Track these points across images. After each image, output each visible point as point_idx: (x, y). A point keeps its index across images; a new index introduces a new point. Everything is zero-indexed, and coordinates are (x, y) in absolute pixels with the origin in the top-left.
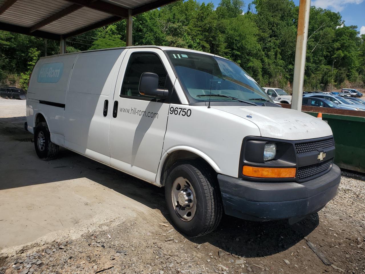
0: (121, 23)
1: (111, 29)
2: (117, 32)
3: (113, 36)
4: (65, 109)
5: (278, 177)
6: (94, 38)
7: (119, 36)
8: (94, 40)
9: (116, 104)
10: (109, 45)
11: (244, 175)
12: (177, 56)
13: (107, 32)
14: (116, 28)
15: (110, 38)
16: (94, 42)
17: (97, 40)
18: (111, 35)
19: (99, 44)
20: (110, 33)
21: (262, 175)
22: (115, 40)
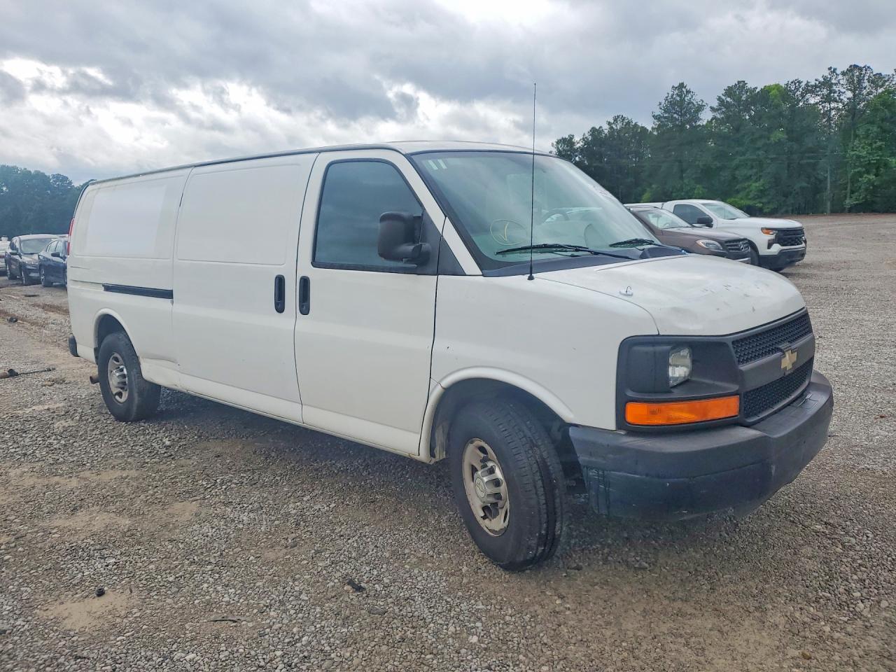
4: (173, 303)
5: (704, 419)
9: (305, 283)
11: (629, 423)
12: (438, 164)
21: (669, 418)
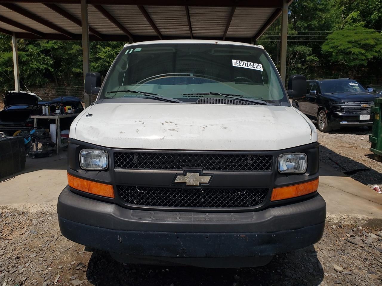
0: (367, 6)
1: (353, 17)
2: (361, 19)
3: (354, 25)
6: (328, 32)
7: (363, 23)
8: (328, 33)
10: (347, 37)
13: (347, 22)
14: (360, 14)
15: (351, 27)
16: (327, 37)
17: (331, 33)
18: (351, 24)
19: (333, 38)
20: (351, 21)
22: (355, 28)
